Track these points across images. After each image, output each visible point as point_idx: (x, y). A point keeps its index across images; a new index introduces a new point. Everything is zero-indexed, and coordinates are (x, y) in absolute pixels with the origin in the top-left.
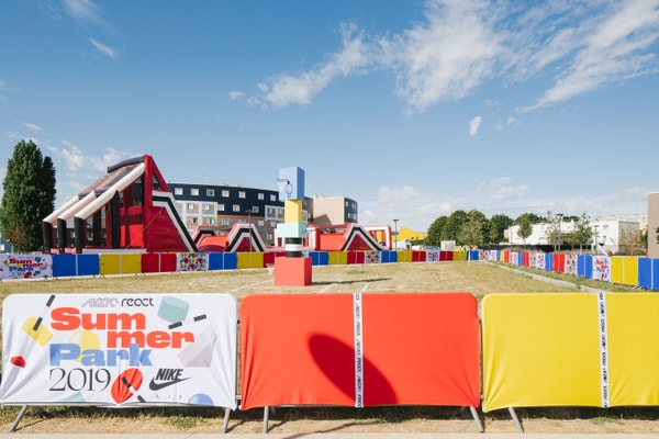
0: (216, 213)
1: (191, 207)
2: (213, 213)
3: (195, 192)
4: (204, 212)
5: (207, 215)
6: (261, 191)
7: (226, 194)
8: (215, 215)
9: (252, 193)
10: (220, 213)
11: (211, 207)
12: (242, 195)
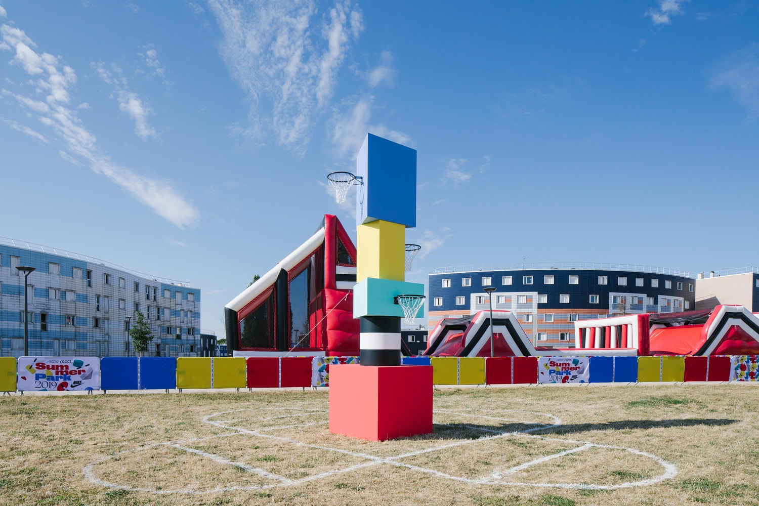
0: (535, 306)
1: (502, 300)
2: (531, 307)
3: (508, 281)
4: (520, 306)
5: (523, 310)
6: (603, 273)
7: (550, 280)
8: (534, 310)
9: (588, 277)
10: (541, 306)
11: (529, 300)
12: (574, 280)
